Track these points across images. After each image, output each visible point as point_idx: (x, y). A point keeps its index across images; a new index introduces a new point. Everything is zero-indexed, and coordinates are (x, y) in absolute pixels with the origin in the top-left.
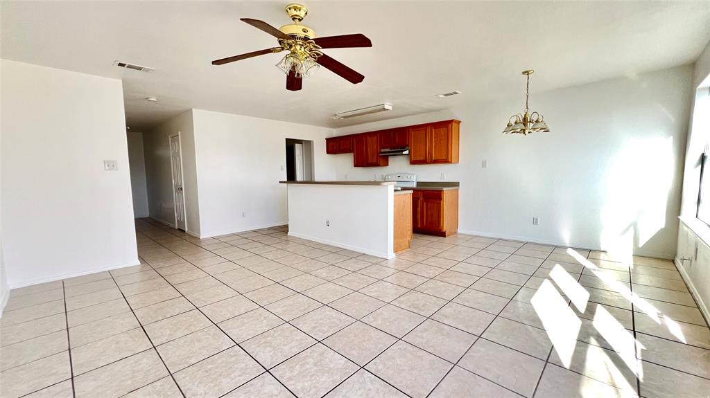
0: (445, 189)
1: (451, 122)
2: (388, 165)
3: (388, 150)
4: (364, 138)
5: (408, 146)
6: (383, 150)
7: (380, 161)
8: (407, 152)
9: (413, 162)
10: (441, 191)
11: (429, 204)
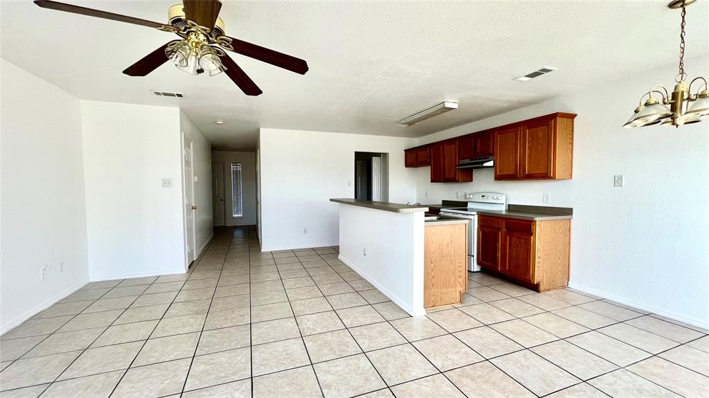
0: (538, 219)
1: (554, 116)
2: (472, 181)
3: (468, 161)
4: (441, 147)
5: (492, 154)
6: (462, 162)
7: (459, 176)
8: (491, 164)
9: (499, 178)
10: (532, 221)
11: (514, 239)
